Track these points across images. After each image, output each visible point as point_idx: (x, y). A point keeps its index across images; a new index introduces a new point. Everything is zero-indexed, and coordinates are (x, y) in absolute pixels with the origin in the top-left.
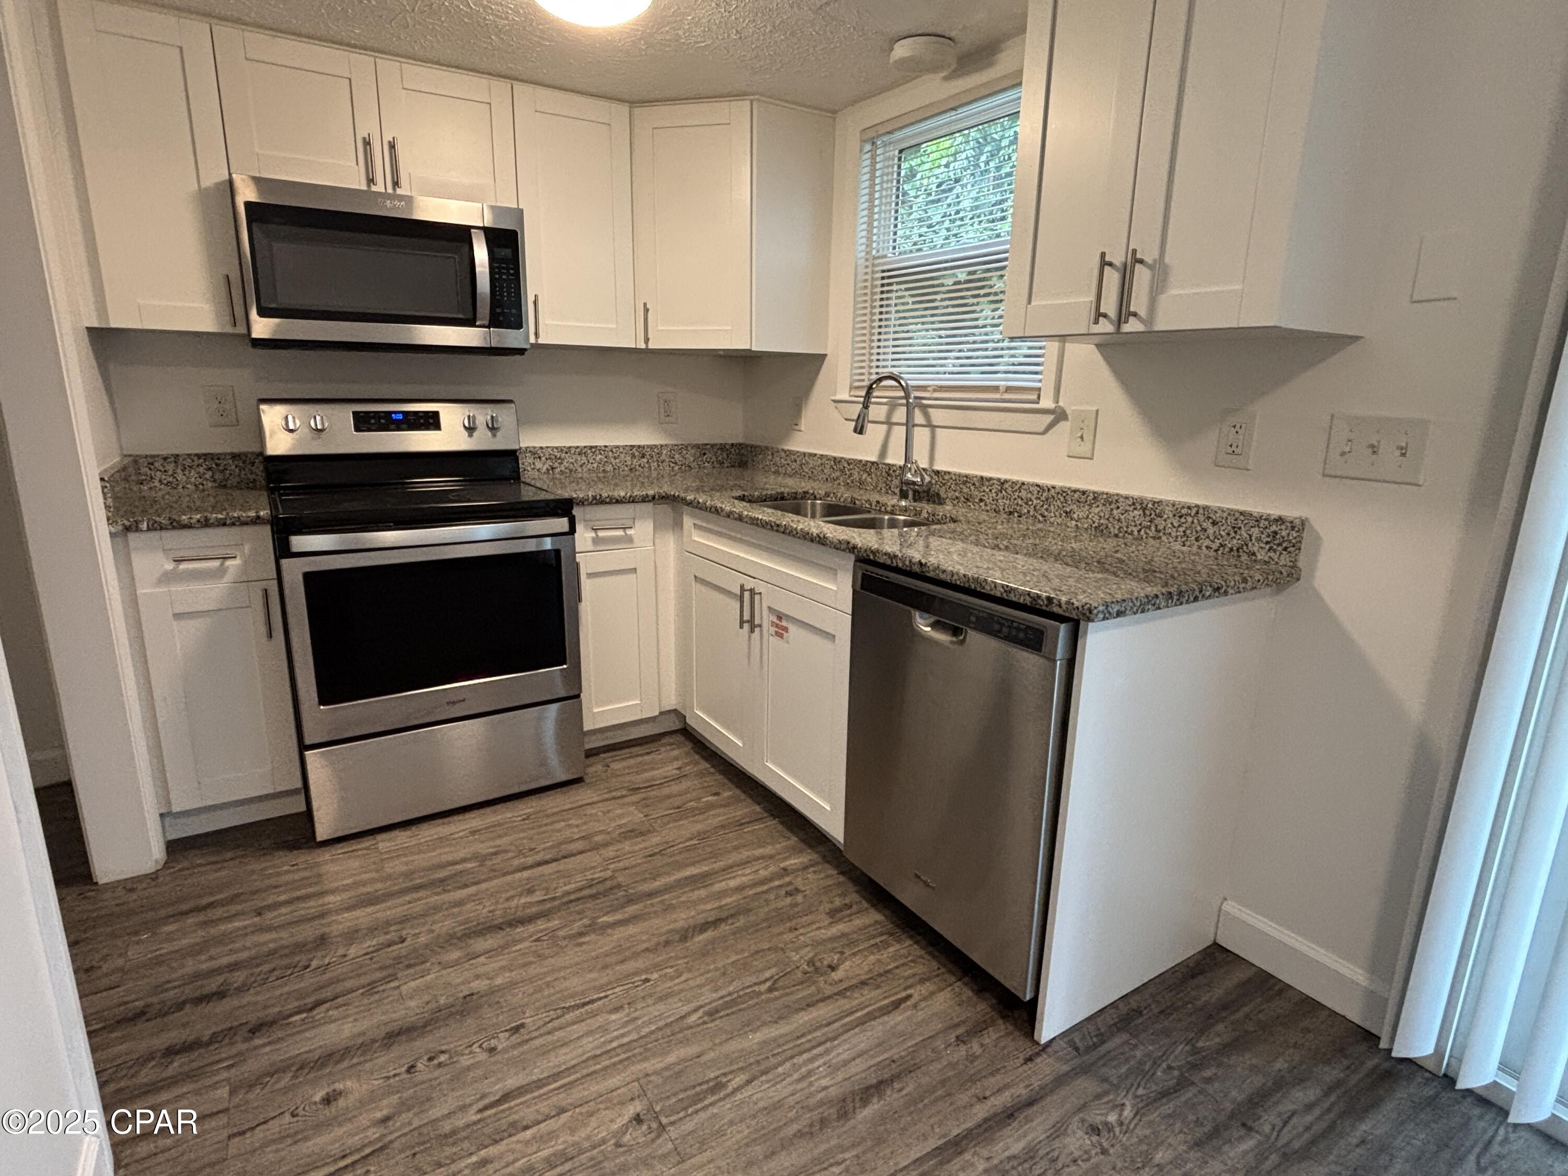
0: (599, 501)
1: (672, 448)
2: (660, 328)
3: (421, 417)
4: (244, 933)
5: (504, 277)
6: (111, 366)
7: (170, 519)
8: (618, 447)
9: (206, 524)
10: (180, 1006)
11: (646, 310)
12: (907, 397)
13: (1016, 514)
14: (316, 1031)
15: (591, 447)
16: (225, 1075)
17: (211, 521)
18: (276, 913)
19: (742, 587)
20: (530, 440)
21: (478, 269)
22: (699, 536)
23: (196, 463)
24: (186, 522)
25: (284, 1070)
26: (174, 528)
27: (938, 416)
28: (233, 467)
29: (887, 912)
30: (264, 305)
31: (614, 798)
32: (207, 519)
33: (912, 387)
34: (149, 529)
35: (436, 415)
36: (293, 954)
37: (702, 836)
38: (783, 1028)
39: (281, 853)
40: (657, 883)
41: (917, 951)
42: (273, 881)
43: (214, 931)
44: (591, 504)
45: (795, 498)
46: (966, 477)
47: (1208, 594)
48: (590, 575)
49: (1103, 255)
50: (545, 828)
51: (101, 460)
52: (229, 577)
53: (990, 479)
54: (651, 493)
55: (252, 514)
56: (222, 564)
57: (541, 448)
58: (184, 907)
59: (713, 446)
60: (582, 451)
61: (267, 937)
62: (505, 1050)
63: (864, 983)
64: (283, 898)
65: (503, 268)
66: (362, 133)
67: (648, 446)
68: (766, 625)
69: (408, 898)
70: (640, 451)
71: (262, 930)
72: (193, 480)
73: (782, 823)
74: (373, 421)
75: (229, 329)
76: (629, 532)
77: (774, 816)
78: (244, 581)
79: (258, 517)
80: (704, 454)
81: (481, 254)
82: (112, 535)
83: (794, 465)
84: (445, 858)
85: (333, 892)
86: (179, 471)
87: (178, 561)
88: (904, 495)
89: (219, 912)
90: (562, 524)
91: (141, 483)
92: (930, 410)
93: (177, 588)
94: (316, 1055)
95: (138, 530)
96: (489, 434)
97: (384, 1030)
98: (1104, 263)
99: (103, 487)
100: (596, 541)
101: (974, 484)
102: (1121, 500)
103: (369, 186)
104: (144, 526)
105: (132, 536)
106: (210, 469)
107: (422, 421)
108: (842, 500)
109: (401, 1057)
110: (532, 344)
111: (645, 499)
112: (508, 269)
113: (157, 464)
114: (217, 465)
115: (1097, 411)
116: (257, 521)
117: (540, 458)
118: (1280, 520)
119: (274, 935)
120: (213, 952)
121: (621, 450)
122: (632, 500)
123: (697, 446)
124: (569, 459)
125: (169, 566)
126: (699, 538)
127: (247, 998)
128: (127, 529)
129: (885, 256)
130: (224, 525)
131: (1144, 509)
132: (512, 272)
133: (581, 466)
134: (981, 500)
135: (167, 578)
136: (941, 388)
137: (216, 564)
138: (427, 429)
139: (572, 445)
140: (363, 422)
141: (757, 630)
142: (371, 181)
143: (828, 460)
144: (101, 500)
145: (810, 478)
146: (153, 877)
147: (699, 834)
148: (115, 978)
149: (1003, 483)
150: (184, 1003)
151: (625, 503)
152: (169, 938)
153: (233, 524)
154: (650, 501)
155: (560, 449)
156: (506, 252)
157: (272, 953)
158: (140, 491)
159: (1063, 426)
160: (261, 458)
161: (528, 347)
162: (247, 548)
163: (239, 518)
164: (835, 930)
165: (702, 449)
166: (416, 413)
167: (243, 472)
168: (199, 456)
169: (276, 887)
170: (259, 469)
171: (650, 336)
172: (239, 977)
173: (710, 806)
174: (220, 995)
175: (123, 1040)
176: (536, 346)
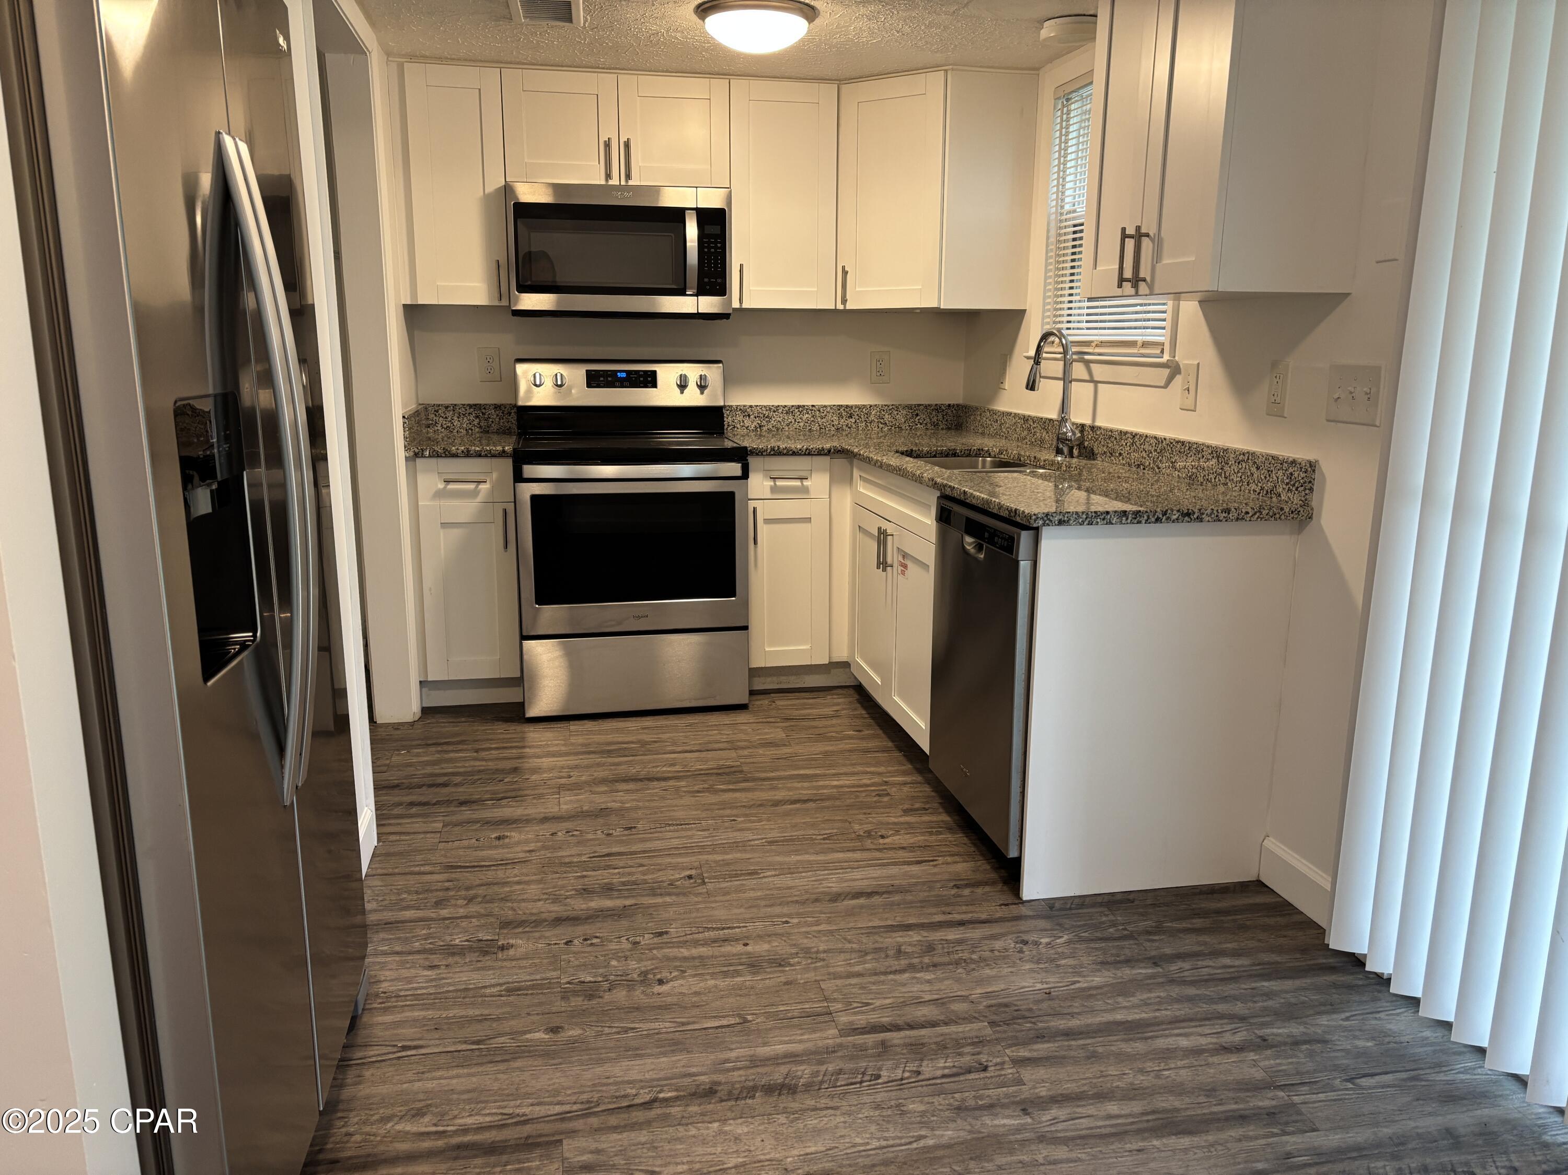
0: (777, 453)
1: (883, 408)
2: (857, 289)
3: (641, 376)
4: (465, 759)
5: (713, 250)
6: (416, 333)
7: (444, 449)
8: (825, 406)
9: (467, 454)
10: (420, 787)
11: (845, 273)
12: (1065, 352)
13: (1142, 467)
14: (500, 810)
15: (799, 407)
16: (441, 818)
17: (471, 452)
18: (487, 753)
19: (879, 529)
20: (741, 398)
21: (688, 244)
22: (864, 488)
23: (468, 411)
24: (454, 452)
25: (478, 822)
26: (446, 456)
27: (1099, 372)
28: (495, 416)
29: (956, 818)
30: (521, 283)
31: (768, 722)
32: (468, 451)
33: (1072, 342)
34: (430, 456)
35: (654, 374)
36: (494, 773)
37: (826, 754)
38: (821, 858)
39: (500, 723)
40: (773, 774)
41: (965, 840)
42: (490, 737)
43: (446, 756)
44: (769, 455)
45: (969, 455)
46: (1111, 431)
47: (1174, 517)
48: (767, 521)
49: (1124, 230)
50: (700, 733)
51: (404, 405)
52: (480, 498)
53: (1126, 433)
54: (827, 446)
55: (499, 448)
56: (477, 487)
57: (751, 406)
58: (430, 742)
59: (926, 407)
60: (789, 410)
61: (478, 763)
62: (617, 836)
63: (903, 848)
64: (494, 746)
65: (712, 243)
66: (604, 138)
67: (856, 406)
68: (895, 565)
69: (581, 757)
70: (848, 411)
71: (475, 759)
72: (465, 426)
73: (904, 755)
74: (602, 379)
75: (496, 303)
76: (806, 483)
77: (900, 750)
78: (489, 502)
79: (504, 451)
80: (917, 415)
81: (692, 230)
82: (407, 459)
83: (996, 426)
84: (615, 740)
85: (529, 747)
86: (455, 418)
87: (447, 482)
88: (1059, 452)
89: (451, 748)
90: (734, 468)
91: (429, 427)
92: (1092, 365)
93: (443, 502)
94: (498, 819)
95: (423, 456)
96: (698, 391)
97: (542, 815)
98: (1124, 236)
99: (404, 423)
100: (774, 489)
101: (1116, 438)
102: (1205, 449)
103: (607, 180)
104: (427, 453)
105: (418, 461)
106: (477, 417)
107: (642, 379)
108: (1012, 457)
109: (551, 828)
110: (735, 310)
111: (821, 453)
112: (716, 243)
113: (440, 411)
114: (483, 414)
115: (1199, 364)
116: (502, 454)
117: (749, 416)
118: (1294, 462)
119: (484, 763)
120: (443, 766)
121: (829, 409)
122: (808, 453)
123: (909, 407)
124: (777, 417)
125: (441, 486)
126: (862, 488)
127: (461, 789)
128: (416, 455)
129: (1074, 211)
130: (480, 456)
131: (1218, 457)
132: (719, 245)
133: (788, 425)
134: (1120, 454)
135: (439, 495)
136: (1102, 344)
137: (472, 486)
138: (646, 387)
139: (780, 404)
140: (594, 380)
141: (889, 569)
142: (608, 176)
143: (1020, 418)
144: (402, 433)
145: (1006, 437)
146: (412, 724)
147: (826, 752)
148: (385, 768)
149: (1134, 435)
150: (423, 785)
151: (800, 455)
152: (418, 755)
153: (486, 456)
154: (825, 455)
155: (769, 408)
156: (715, 230)
157: (479, 771)
158: (428, 433)
159: (1178, 379)
160: (515, 410)
161: (730, 311)
162: (495, 475)
163: (490, 450)
164: (902, 819)
165: (914, 410)
166: (637, 372)
167: (502, 421)
168: (470, 406)
169: (491, 740)
170: (513, 418)
171: (848, 297)
172: (458, 779)
173: (850, 737)
174: (445, 785)
175: (386, 794)
176: (741, 310)
